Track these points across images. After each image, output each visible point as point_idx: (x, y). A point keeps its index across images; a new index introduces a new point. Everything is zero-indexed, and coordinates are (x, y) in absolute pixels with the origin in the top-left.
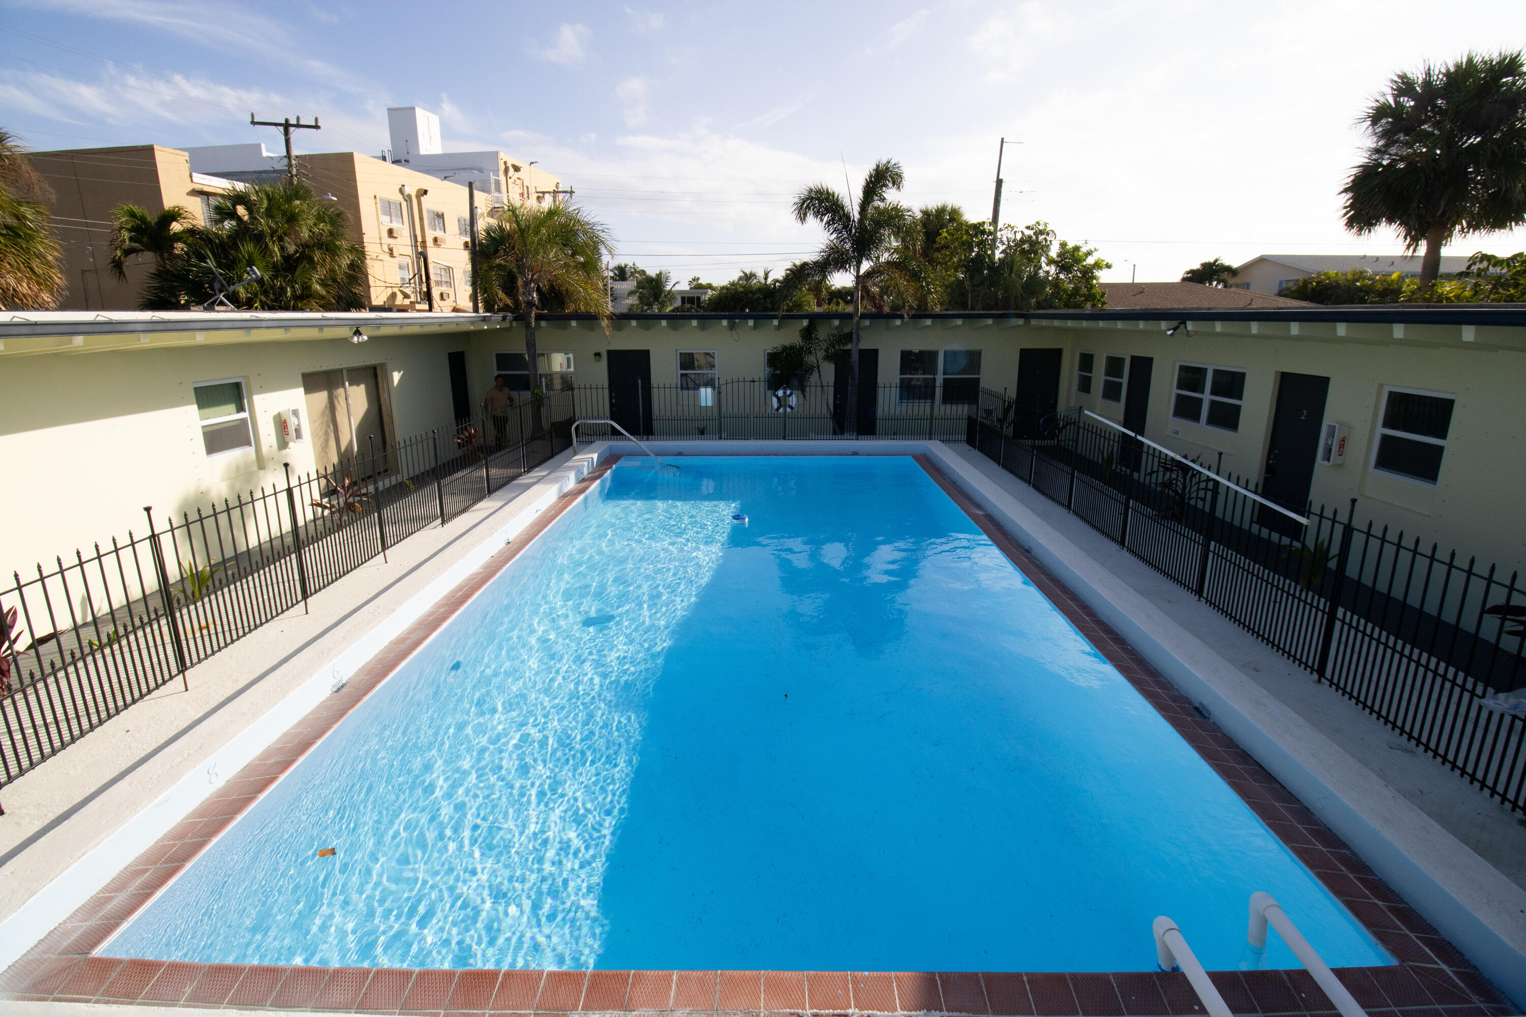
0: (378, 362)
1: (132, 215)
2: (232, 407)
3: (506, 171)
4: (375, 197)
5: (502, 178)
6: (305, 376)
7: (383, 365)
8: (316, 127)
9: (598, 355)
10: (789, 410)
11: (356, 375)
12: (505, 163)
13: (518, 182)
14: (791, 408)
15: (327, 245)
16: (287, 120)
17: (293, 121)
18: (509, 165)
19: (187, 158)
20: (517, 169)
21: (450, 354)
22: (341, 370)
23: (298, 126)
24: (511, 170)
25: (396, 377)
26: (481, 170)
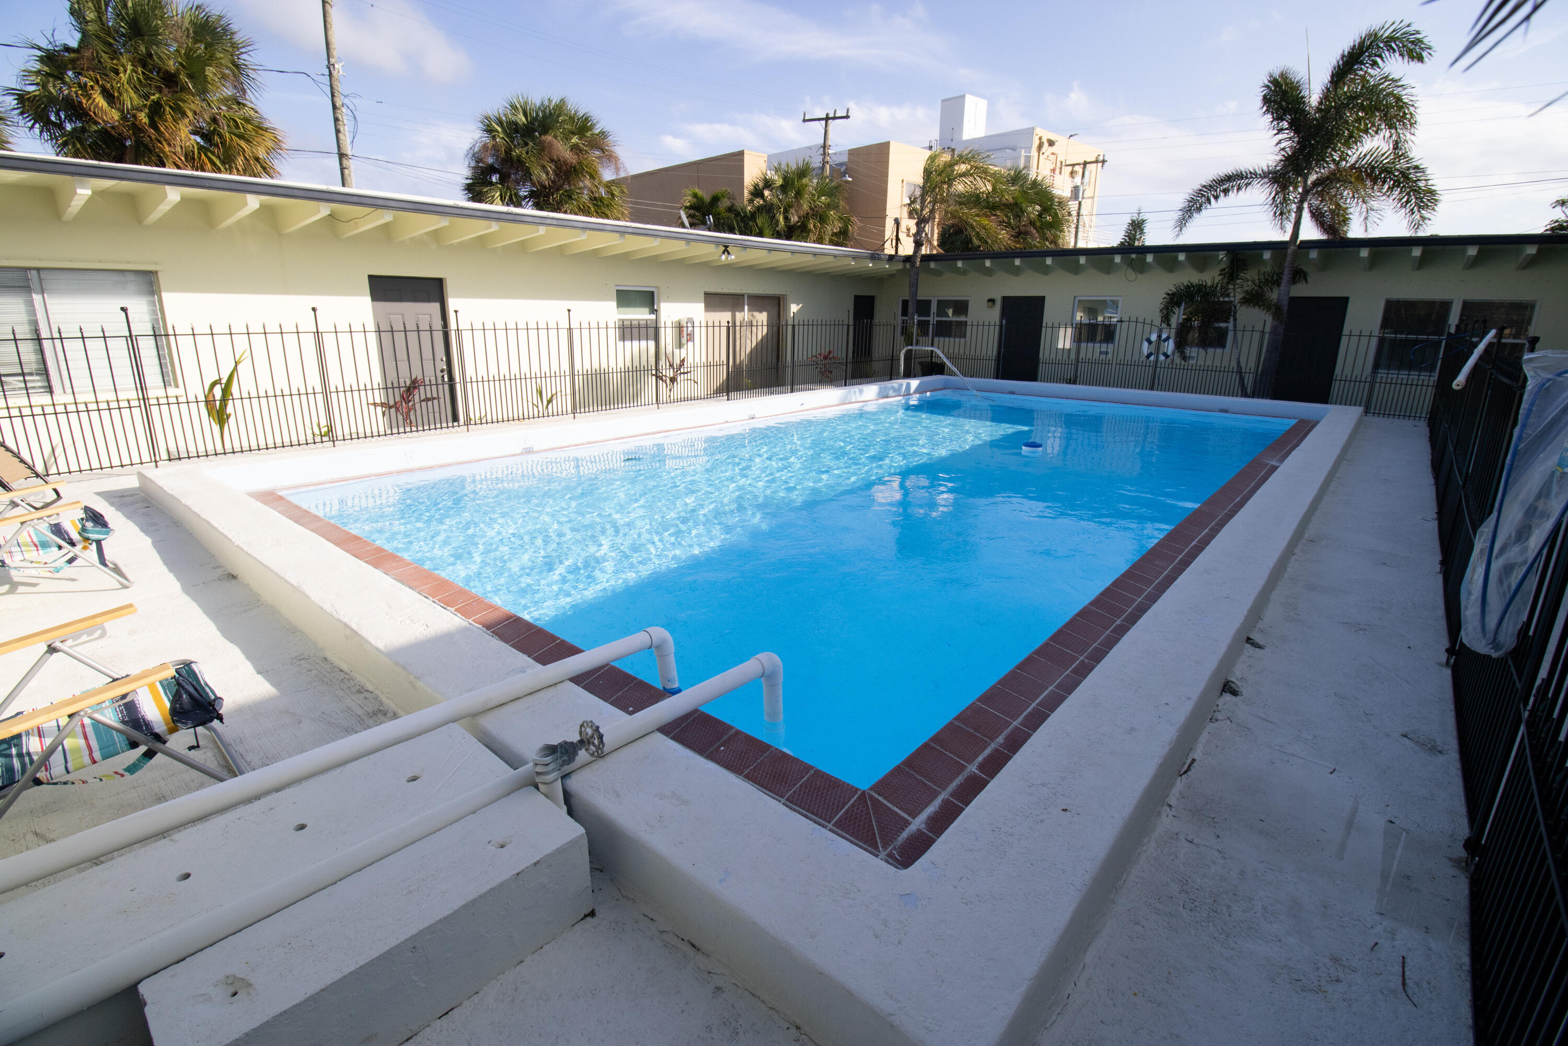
0: (783, 293)
1: (695, 196)
2: (647, 310)
3: (1040, 146)
4: (903, 181)
5: (1034, 153)
6: (707, 294)
7: (784, 296)
8: (847, 117)
9: (992, 301)
10: (1162, 358)
11: (758, 302)
12: (1040, 138)
13: (1052, 157)
14: (1166, 356)
15: (821, 215)
16: (827, 115)
17: (831, 115)
18: (1044, 140)
19: (766, 159)
20: (1051, 143)
21: (856, 296)
22: (743, 295)
23: (834, 118)
24: (1046, 144)
25: (794, 308)
26: (1014, 149)
